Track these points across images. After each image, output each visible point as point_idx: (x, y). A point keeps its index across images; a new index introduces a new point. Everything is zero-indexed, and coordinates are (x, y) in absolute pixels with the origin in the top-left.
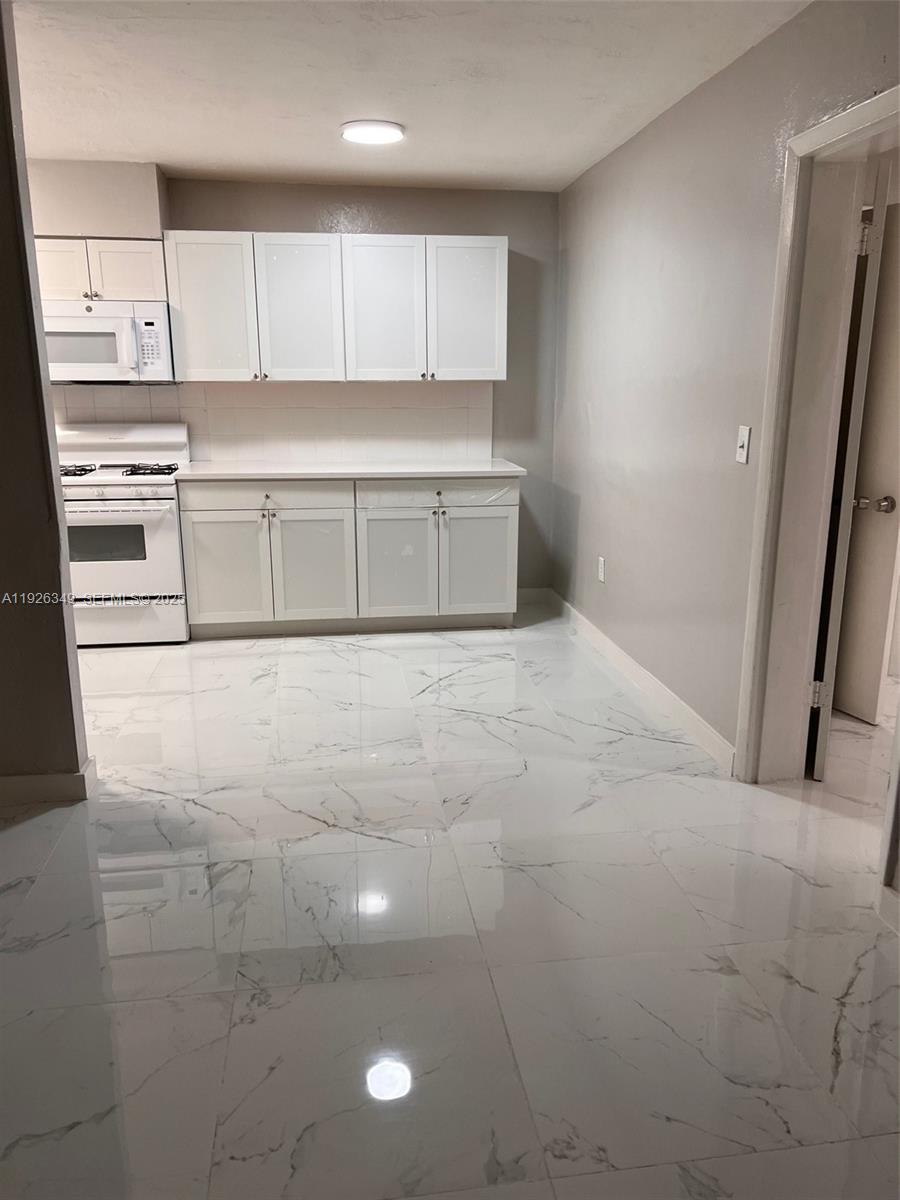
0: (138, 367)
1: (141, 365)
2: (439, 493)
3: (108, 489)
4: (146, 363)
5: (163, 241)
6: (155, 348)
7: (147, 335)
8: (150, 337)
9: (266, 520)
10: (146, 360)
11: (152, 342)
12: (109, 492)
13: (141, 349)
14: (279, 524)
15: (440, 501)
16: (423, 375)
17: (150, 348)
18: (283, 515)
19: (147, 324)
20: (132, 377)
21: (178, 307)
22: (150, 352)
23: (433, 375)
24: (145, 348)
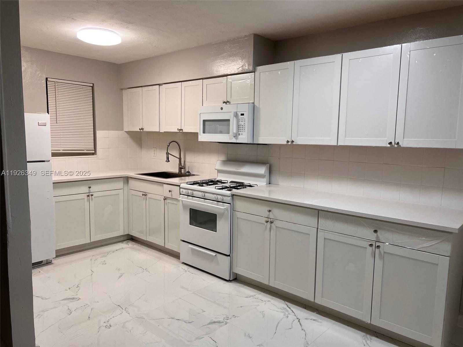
0: (236, 136)
1: (238, 135)
2: (376, 231)
3: (207, 194)
4: (239, 134)
5: (255, 72)
6: (243, 127)
7: (241, 120)
8: (242, 121)
9: (269, 223)
10: (240, 133)
11: (242, 123)
12: (207, 196)
13: (238, 126)
14: (275, 227)
15: (377, 237)
16: (390, 143)
17: (242, 127)
18: (277, 223)
19: (242, 115)
20: (234, 141)
21: (258, 106)
22: (241, 129)
23: (398, 143)
24: (240, 127)
